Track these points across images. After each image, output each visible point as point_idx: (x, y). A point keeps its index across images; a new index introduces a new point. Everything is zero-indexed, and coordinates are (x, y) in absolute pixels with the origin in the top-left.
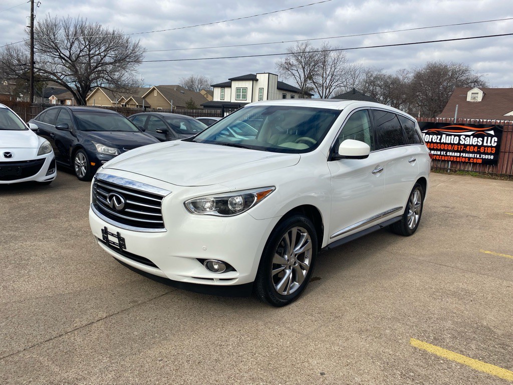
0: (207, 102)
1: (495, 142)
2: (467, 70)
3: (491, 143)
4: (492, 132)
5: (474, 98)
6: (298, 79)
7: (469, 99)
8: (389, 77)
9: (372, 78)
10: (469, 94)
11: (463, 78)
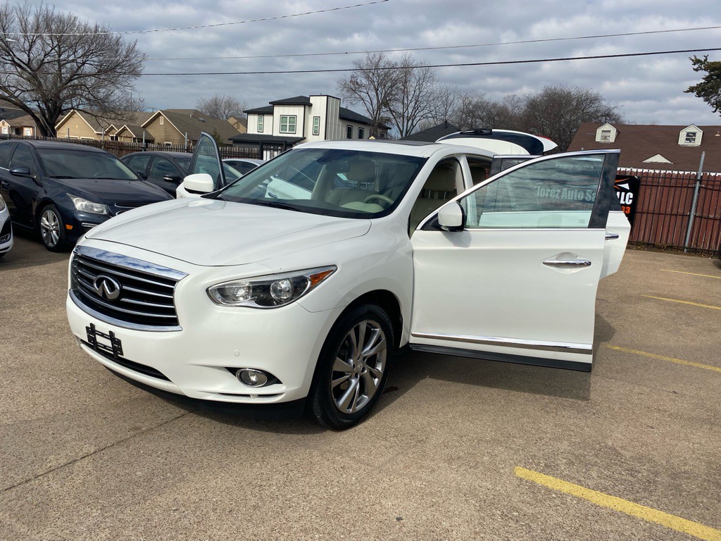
0: (237, 134)
1: (630, 199)
2: (597, 100)
3: (624, 200)
4: (626, 186)
5: (605, 138)
6: (369, 105)
7: (598, 139)
8: (494, 106)
9: (471, 107)
10: (599, 131)
11: (591, 110)
